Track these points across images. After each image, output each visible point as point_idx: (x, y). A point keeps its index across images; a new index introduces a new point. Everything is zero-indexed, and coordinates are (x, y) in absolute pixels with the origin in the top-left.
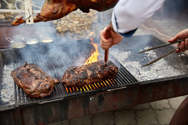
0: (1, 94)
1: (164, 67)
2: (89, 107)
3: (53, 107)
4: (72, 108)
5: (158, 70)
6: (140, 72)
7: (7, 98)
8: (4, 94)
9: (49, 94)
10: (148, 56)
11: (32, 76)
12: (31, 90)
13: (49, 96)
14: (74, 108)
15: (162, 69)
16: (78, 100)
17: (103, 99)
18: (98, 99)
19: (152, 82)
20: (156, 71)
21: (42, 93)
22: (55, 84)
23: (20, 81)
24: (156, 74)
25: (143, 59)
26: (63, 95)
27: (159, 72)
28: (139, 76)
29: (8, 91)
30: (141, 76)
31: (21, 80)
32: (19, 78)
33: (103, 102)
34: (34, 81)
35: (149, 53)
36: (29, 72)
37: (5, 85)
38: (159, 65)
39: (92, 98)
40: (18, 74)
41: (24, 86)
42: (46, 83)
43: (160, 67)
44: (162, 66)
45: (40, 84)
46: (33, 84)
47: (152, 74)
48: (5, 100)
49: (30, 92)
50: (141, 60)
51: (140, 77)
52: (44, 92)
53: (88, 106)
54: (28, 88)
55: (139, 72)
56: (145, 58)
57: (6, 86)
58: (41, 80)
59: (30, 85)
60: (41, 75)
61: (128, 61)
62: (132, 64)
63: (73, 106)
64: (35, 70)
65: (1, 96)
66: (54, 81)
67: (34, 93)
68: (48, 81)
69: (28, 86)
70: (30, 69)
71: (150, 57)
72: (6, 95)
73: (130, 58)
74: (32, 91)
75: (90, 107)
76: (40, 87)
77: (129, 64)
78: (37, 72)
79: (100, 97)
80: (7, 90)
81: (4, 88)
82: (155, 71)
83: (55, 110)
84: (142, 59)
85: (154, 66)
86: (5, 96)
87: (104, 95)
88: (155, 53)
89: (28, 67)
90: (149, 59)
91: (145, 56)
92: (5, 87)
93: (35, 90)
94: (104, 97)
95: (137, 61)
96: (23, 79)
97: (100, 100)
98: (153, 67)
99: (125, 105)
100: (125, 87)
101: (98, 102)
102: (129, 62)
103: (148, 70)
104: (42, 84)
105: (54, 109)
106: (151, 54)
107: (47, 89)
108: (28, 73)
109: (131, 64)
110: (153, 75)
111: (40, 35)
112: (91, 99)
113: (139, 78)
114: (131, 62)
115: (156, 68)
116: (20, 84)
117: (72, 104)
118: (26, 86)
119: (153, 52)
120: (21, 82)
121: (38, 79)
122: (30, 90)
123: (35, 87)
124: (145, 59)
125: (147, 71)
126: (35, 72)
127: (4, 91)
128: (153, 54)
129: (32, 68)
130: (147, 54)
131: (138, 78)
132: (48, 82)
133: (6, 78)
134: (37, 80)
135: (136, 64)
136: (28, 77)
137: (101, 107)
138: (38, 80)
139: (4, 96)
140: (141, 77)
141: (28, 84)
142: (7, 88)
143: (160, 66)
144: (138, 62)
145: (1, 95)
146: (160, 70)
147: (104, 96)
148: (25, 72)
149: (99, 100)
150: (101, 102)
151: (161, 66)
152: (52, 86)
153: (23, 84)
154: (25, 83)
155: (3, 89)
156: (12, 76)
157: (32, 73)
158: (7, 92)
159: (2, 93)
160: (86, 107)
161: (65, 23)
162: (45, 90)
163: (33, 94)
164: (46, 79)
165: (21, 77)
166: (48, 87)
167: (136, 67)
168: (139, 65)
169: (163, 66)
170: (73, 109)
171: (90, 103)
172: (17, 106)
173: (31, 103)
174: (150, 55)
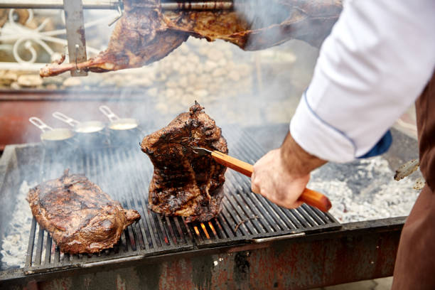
0: (3, 246)
1: (408, 196)
2: (211, 284)
3: (119, 279)
4: (168, 285)
5: (393, 203)
6: (348, 206)
7: (16, 257)
8: (10, 247)
9: (112, 246)
10: (369, 168)
11: (75, 200)
12: (68, 234)
13: (110, 249)
14: (173, 285)
15: (404, 201)
16: (183, 264)
17: (248, 264)
18: (233, 264)
19: (373, 225)
20: (389, 205)
21: (93, 241)
22: (129, 220)
23: (44, 212)
24: (389, 211)
25: (356, 177)
26: (144, 248)
27: (395, 206)
28: (345, 215)
29: (21, 240)
30: (349, 214)
31: (46, 209)
32: (42, 205)
33: (247, 271)
34: (78, 212)
35: (370, 163)
36: (69, 191)
37: (17, 226)
38: (397, 190)
39: (218, 261)
40: (42, 196)
41: (52, 224)
42: (104, 217)
43: (398, 197)
44: (404, 193)
45: (89, 220)
46: (74, 219)
47: (377, 212)
48: (9, 261)
49: (65, 237)
50: (351, 178)
51: (346, 218)
52: (99, 241)
53: (210, 281)
54: (59, 229)
55: (344, 204)
56: (360, 173)
57: (18, 229)
58: (95, 211)
59: (66, 222)
60: (96, 200)
61: (319, 179)
62: (328, 187)
63: (171, 279)
64: (84, 189)
65: (2, 252)
66: (125, 213)
67: (74, 241)
68: (109, 214)
69: (60, 224)
70: (71, 185)
71: (373, 171)
72: (14, 250)
73: (324, 174)
74: (70, 235)
75: (215, 284)
76: (88, 226)
77: (320, 187)
78: (89, 192)
79: (239, 259)
80: (18, 236)
81: (12, 232)
82: (386, 204)
83: (126, 287)
84: (353, 175)
85: (382, 192)
86: (10, 251)
87: (250, 253)
88: (385, 163)
89: (68, 181)
90: (370, 175)
91: (361, 170)
92: (15, 230)
93: (77, 232)
94: (250, 261)
95: (342, 180)
96: (51, 206)
97: (241, 267)
98: (381, 195)
99: (304, 284)
100: (303, 234)
101: (235, 272)
102: (321, 182)
103: (368, 202)
104: (94, 219)
105: (124, 284)
106: (375, 164)
107: (105, 231)
108: (65, 194)
109: (325, 186)
110: (380, 213)
111: (109, 113)
112: (216, 263)
113: (344, 219)
114: (324, 183)
115: (387, 196)
116: (45, 218)
117: (168, 273)
118: (57, 224)
119: (381, 159)
120: (46, 215)
121: (86, 207)
122: (64, 234)
123: (77, 225)
124: (359, 176)
125: (366, 203)
126: (84, 191)
127: (11, 240)
128: (381, 165)
129: (79, 182)
130: (366, 164)
131: (341, 219)
132: (109, 216)
133: (21, 210)
134: (84, 211)
135: (337, 187)
136: (63, 202)
137: (242, 285)
138: (88, 210)
139: (8, 252)
140: (349, 217)
141: (62, 218)
142: (19, 234)
143: (398, 194)
144: (344, 183)
145: (2, 249)
146: (399, 202)
147: (249, 256)
148: (59, 193)
149: (238, 266)
150: (243, 271)
151: (400, 193)
152: (120, 225)
153: (49, 219)
154: (56, 216)
155: (11, 235)
156: (30, 202)
157: (76, 195)
158: (17, 243)
159: (7, 243)
160: (205, 284)
161: (176, 94)
162: (101, 234)
163: (71, 243)
164: (106, 208)
165: (47, 202)
166: (107, 226)
167: (338, 193)
168: (346, 191)
169: (407, 194)
170: (171, 287)
171: (214, 274)
172: (30, 272)
173: (65, 265)
174: (373, 168)
